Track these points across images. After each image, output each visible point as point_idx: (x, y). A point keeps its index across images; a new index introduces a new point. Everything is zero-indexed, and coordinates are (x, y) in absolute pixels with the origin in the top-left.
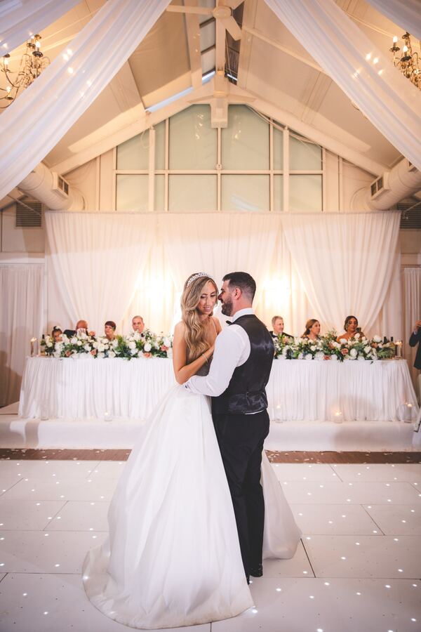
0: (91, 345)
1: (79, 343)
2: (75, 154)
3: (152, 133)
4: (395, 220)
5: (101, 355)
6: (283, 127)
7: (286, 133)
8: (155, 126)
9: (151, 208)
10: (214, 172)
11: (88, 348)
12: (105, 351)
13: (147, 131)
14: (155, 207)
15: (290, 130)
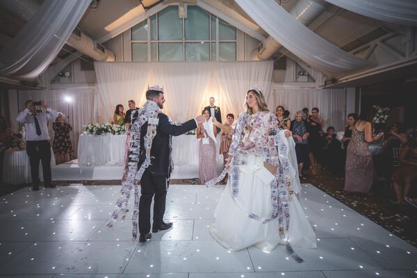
0: (111, 128)
1: (105, 128)
2: (109, 32)
3: (149, 20)
4: (271, 64)
5: (116, 134)
6: (216, 17)
7: (217, 20)
8: (150, 17)
9: (149, 60)
10: (181, 41)
11: (110, 130)
12: (119, 131)
13: (146, 20)
14: (152, 59)
15: (219, 19)
